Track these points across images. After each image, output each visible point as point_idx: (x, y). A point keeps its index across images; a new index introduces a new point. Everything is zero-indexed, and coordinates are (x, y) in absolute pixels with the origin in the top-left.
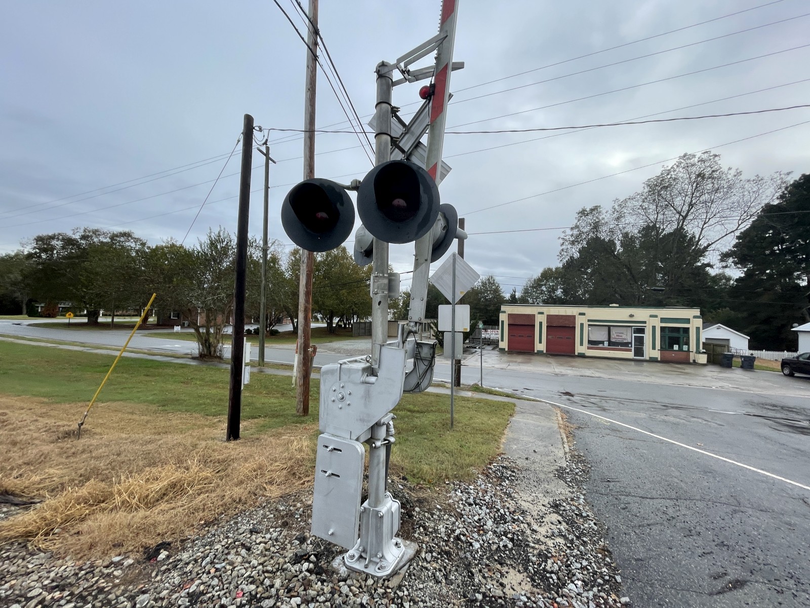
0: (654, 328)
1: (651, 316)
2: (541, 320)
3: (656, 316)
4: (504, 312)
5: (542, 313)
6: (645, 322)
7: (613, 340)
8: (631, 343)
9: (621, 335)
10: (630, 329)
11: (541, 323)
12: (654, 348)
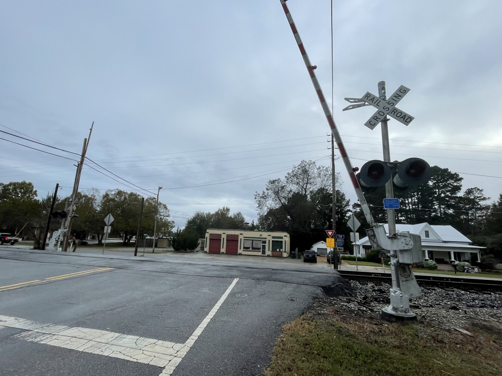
0: (269, 241)
1: (269, 235)
2: (224, 237)
3: (270, 236)
4: (208, 233)
5: (225, 233)
6: (266, 238)
7: (254, 247)
8: (261, 248)
9: (257, 244)
10: (260, 241)
11: (224, 238)
12: (269, 251)
